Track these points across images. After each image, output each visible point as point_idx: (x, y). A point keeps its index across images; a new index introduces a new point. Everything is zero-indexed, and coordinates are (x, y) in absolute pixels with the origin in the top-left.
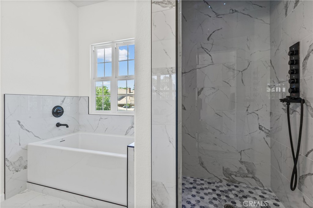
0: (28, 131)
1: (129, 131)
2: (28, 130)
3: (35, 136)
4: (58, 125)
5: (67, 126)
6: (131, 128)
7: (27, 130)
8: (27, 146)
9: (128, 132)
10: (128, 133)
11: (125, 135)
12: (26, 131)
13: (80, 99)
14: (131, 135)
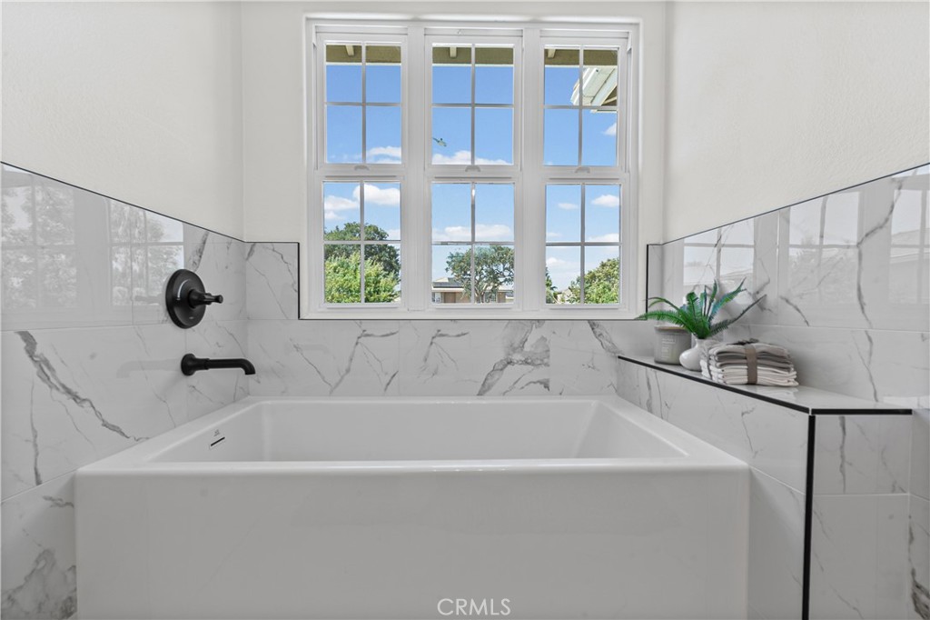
0: (75, 397)
1: (497, 377)
2: (74, 388)
3: (105, 425)
4: (190, 365)
5: (249, 369)
6: (505, 366)
7: (68, 391)
8: (73, 483)
9: (489, 381)
10: (489, 388)
11: (480, 394)
12: (65, 398)
13: (250, 254)
14: (504, 394)
